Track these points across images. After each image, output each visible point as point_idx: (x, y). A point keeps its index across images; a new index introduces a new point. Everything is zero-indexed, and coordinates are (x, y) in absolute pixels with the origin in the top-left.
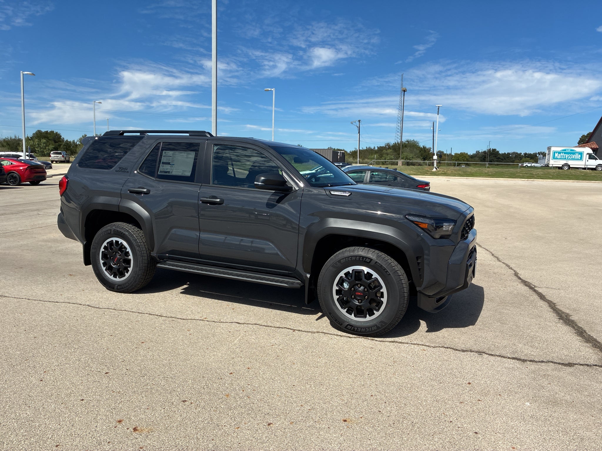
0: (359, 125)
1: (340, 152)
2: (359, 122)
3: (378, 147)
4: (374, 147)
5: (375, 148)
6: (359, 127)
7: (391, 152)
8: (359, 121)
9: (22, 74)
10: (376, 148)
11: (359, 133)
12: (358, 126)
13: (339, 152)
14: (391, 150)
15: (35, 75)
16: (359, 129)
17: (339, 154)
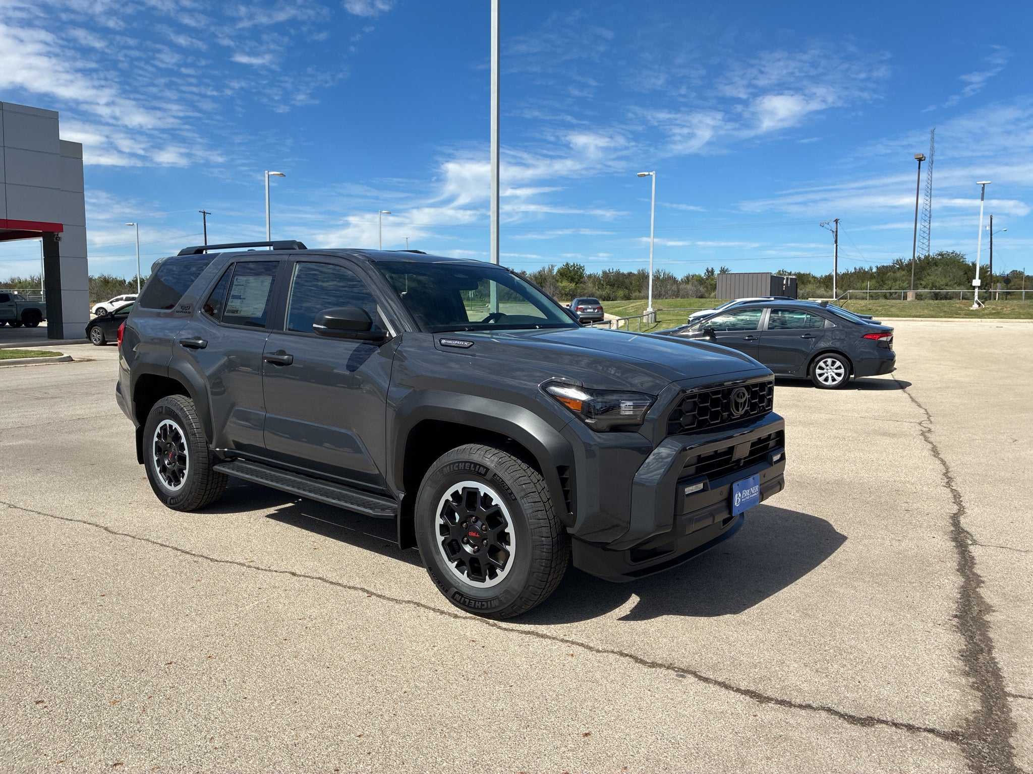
0: (837, 229)
1: (787, 278)
2: (837, 223)
3: (877, 267)
4: (871, 267)
5: (871, 269)
6: (837, 231)
7: (904, 275)
8: (836, 221)
9: (267, 176)
10: (874, 270)
11: (836, 242)
12: (835, 230)
13: (784, 279)
14: (903, 273)
15: (285, 176)
16: (836, 235)
17: (785, 282)
